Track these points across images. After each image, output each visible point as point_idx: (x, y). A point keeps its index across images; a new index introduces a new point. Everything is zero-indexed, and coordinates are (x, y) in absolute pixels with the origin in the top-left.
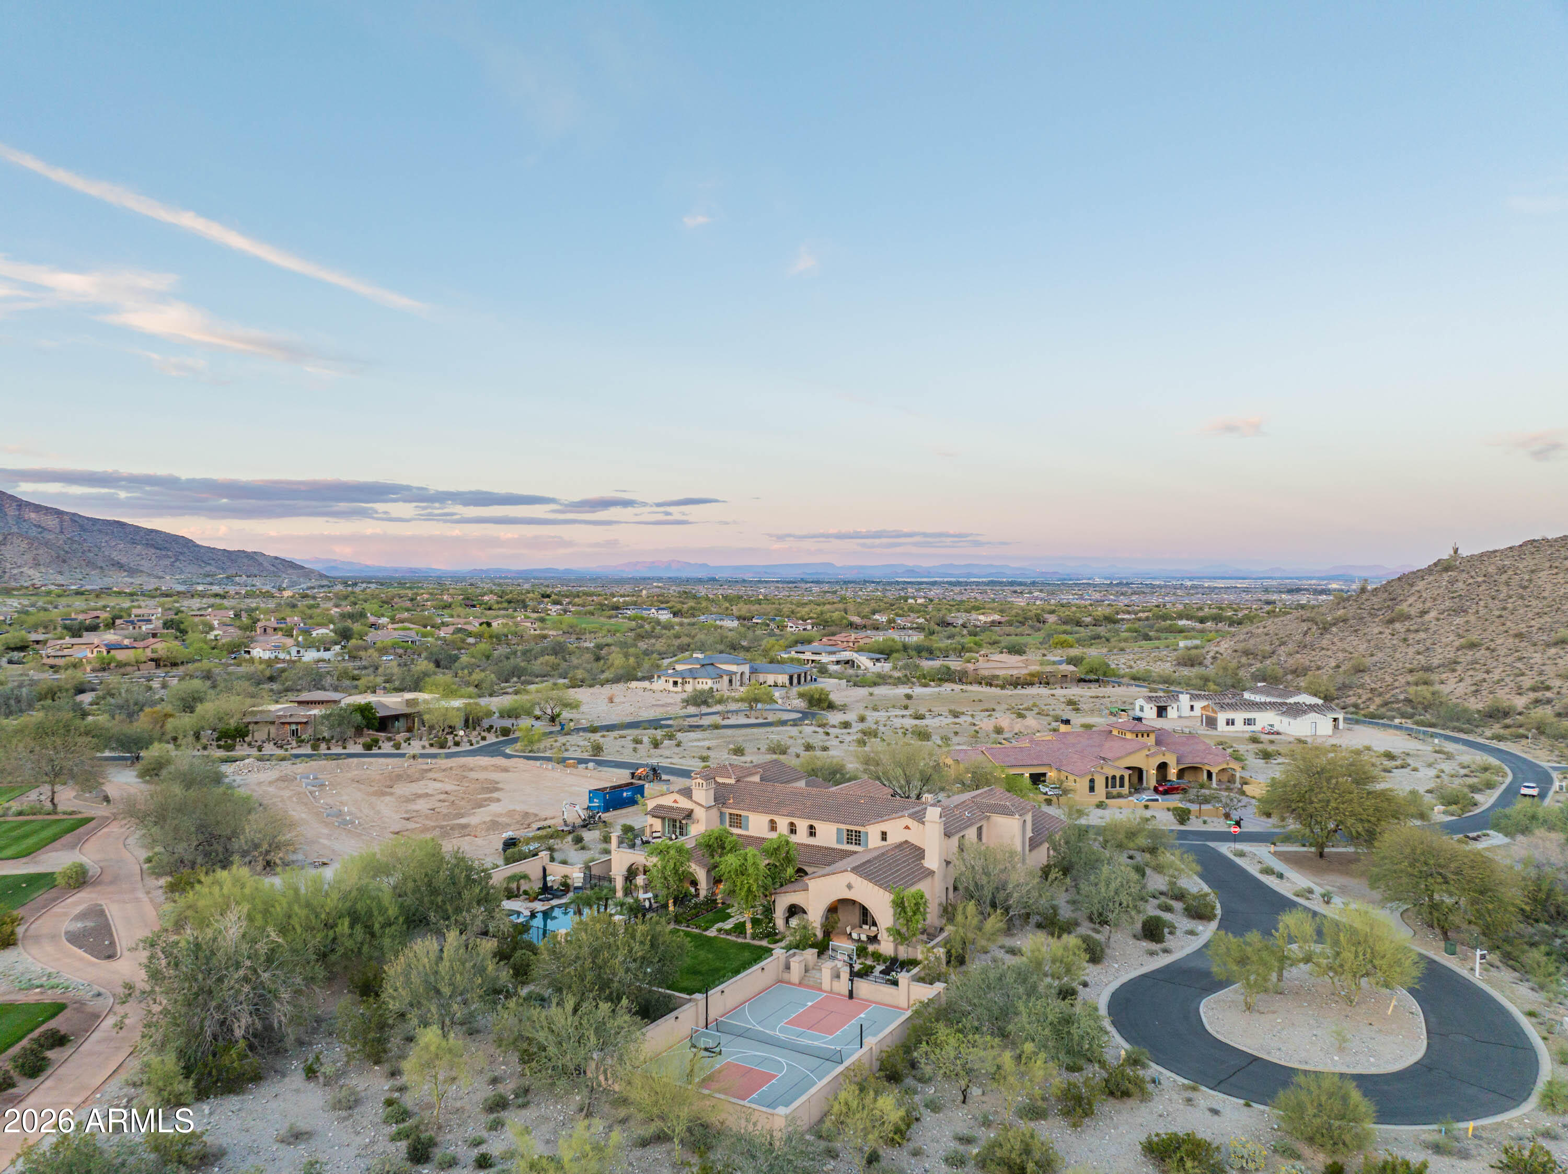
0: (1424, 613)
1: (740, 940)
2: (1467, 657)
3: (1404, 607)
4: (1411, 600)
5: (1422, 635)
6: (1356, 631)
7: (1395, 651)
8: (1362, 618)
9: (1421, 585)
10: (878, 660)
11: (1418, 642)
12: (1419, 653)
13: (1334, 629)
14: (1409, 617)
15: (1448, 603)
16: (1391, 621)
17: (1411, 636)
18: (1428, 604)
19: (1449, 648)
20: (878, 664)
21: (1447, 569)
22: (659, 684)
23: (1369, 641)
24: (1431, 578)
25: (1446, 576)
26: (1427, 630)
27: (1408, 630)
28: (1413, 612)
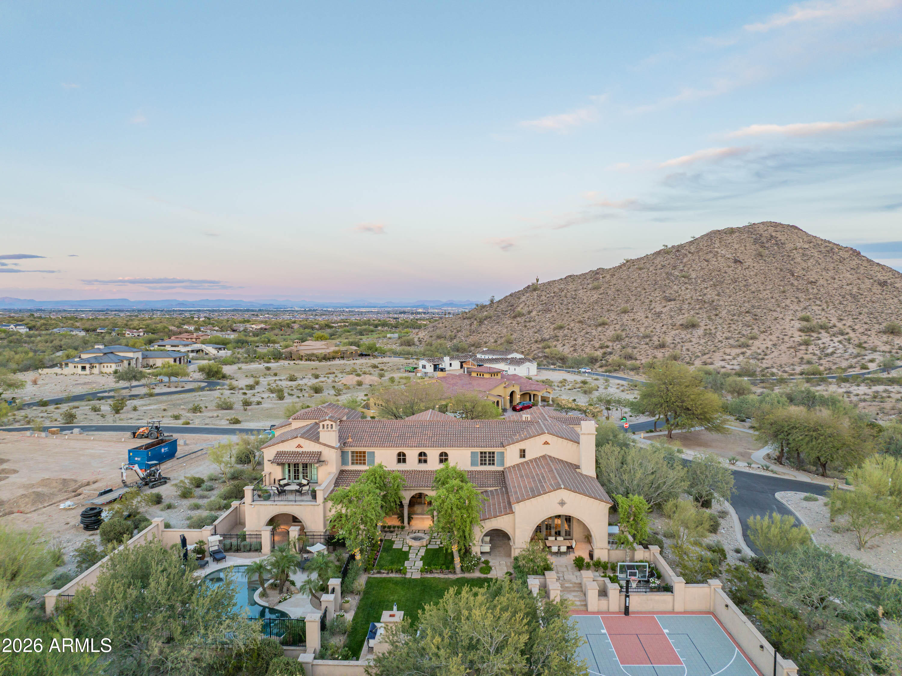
0: (530, 312)
1: (451, 576)
2: (560, 333)
3: (519, 309)
4: (521, 306)
5: (533, 324)
6: (498, 323)
7: (522, 332)
8: (499, 316)
9: (524, 298)
10: (220, 349)
11: (533, 327)
12: (536, 333)
13: (486, 322)
14: (523, 315)
15: (540, 307)
16: (515, 317)
17: (528, 324)
18: (531, 308)
19: (549, 330)
20: (220, 352)
21: (535, 290)
22: (69, 369)
23: (507, 327)
24: (528, 295)
25: (535, 293)
26: (534, 321)
27: (525, 321)
28: (525, 311)
